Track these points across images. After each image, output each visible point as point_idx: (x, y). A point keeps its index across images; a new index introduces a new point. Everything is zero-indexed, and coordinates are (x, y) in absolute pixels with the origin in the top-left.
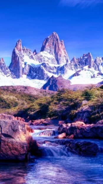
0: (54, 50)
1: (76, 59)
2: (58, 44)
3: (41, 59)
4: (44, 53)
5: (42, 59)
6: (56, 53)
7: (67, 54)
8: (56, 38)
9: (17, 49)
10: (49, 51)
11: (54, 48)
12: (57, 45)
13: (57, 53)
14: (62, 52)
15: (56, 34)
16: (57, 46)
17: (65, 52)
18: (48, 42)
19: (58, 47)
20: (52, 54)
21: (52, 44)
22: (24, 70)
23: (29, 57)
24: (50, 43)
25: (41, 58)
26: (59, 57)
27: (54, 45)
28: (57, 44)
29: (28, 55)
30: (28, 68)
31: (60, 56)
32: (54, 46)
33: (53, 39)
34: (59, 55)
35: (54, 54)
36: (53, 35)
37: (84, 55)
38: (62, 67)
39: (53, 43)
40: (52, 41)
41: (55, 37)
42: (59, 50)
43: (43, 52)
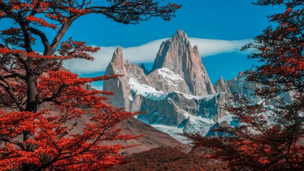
0: (181, 64)
1: (225, 81)
2: (189, 54)
3: (159, 83)
4: (164, 71)
5: (161, 82)
6: (186, 72)
7: (206, 71)
8: (185, 42)
9: (116, 65)
10: (172, 67)
11: (181, 61)
12: (187, 55)
13: (188, 71)
14: (197, 68)
15: (184, 34)
16: (188, 58)
17: (203, 68)
18: (170, 48)
19: (190, 59)
20: (179, 73)
21: (177, 53)
22: (133, 105)
23: (139, 80)
24: (173, 50)
25: (159, 81)
26: (192, 78)
27: (182, 55)
28: (187, 53)
29: (137, 77)
30: (140, 101)
31: (195, 77)
32: (181, 58)
33: (178, 44)
34: (193, 74)
35: (182, 72)
36: (179, 37)
37: (239, 73)
38: (210, 101)
39: (179, 52)
40: (177, 48)
41: (182, 40)
42: (192, 65)
43: (162, 69)
